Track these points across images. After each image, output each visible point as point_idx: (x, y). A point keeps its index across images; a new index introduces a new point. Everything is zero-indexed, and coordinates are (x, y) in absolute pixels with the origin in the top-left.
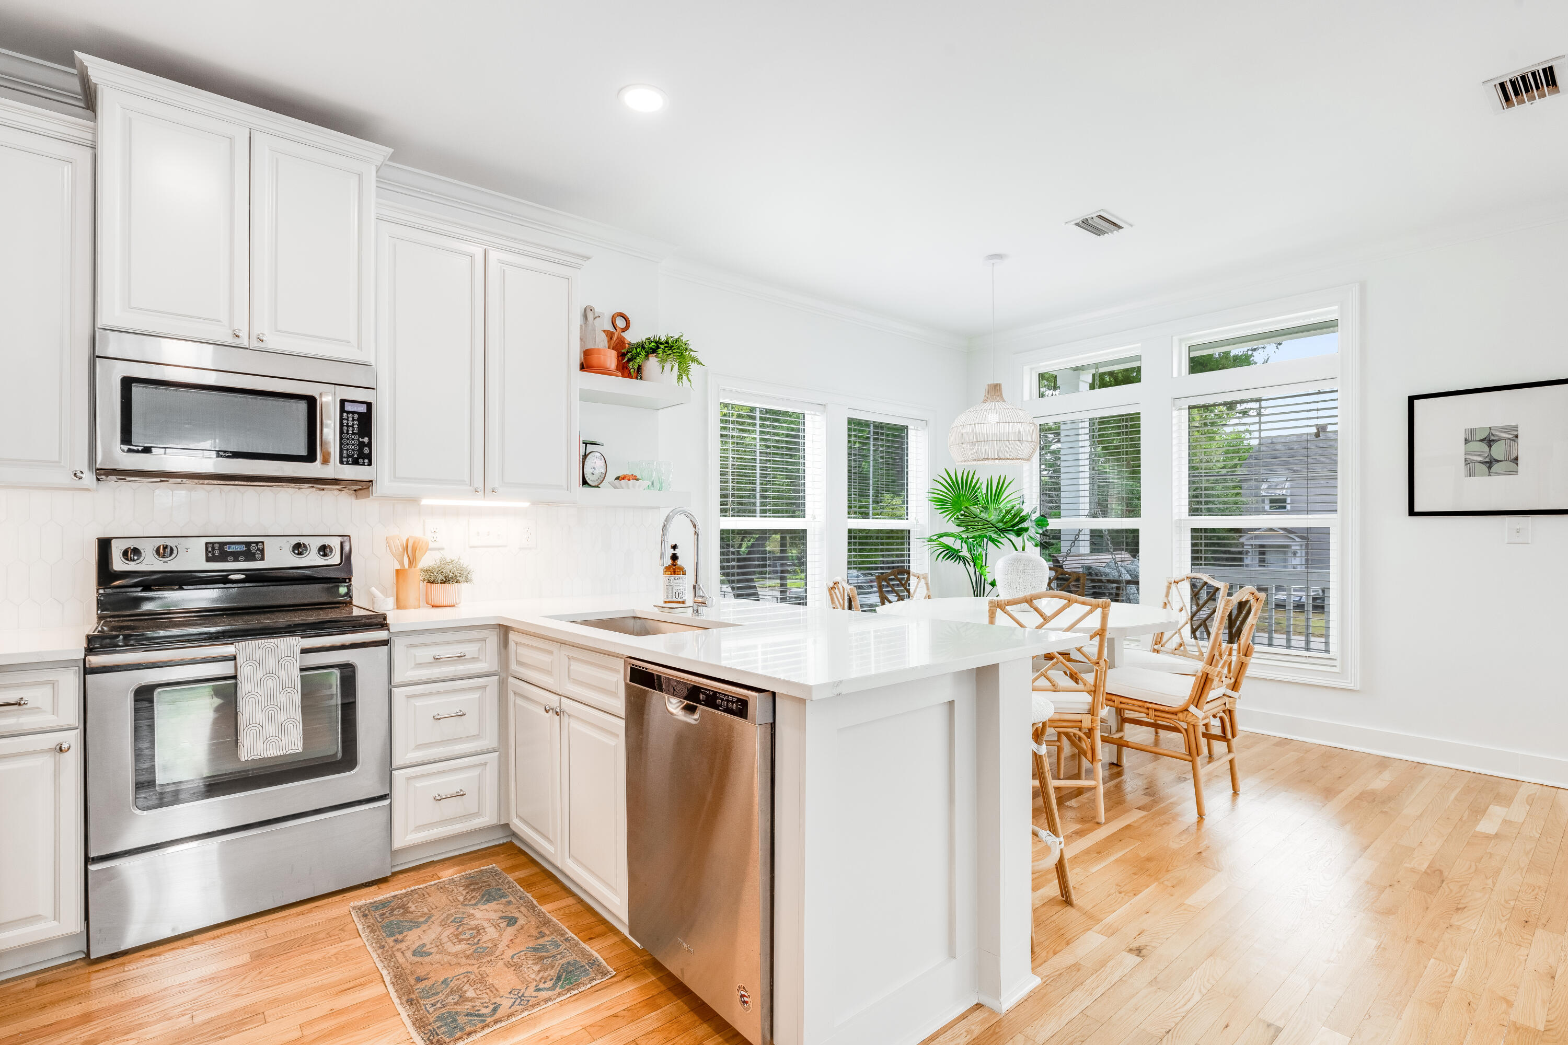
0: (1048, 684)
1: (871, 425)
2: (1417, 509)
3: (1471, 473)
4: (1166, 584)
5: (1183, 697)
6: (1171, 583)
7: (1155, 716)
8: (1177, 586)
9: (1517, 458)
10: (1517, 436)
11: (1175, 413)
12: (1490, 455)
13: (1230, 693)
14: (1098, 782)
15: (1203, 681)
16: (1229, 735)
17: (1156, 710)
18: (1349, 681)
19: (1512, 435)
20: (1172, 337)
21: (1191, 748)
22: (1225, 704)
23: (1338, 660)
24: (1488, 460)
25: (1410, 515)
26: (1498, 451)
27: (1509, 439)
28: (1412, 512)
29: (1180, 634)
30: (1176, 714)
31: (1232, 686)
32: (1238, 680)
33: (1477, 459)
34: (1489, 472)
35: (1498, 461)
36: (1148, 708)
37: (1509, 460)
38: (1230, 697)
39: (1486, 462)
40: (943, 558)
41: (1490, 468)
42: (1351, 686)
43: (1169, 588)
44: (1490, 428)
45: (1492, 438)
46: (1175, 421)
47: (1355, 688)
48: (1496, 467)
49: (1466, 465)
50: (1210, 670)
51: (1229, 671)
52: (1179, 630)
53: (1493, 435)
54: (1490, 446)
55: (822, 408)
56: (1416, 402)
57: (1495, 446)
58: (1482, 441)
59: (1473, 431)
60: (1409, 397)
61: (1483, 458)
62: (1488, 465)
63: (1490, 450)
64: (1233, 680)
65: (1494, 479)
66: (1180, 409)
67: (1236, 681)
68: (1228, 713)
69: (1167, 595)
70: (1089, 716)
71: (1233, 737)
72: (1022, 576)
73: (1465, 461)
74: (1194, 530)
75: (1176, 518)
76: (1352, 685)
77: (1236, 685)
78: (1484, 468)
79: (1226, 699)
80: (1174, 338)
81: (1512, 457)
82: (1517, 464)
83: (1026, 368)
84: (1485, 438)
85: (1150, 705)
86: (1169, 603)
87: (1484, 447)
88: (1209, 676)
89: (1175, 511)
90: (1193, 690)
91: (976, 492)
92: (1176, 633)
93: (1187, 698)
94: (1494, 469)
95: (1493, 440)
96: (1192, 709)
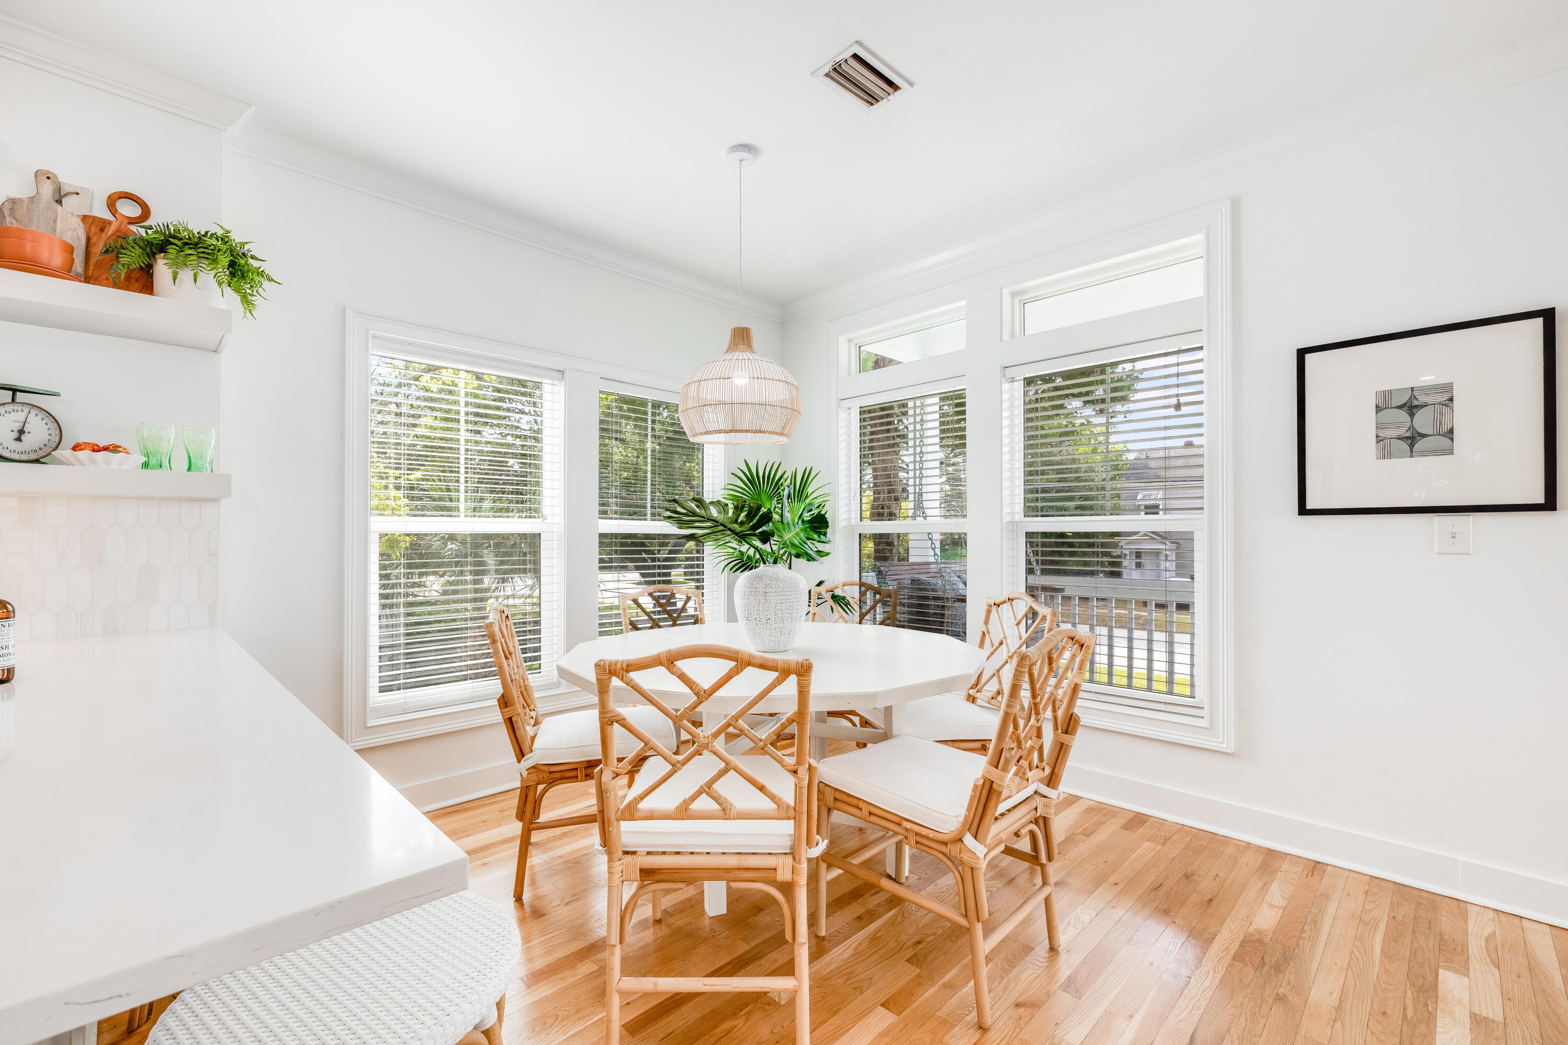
0: (712, 806)
1: (650, 404)
2: (1309, 506)
3: (1385, 453)
4: (985, 607)
5: (957, 816)
6: (991, 606)
7: (917, 842)
8: (997, 611)
9: (1451, 431)
10: (1451, 400)
11: (1006, 386)
12: (1412, 428)
13: (1044, 790)
14: (799, 981)
15: (985, 793)
16: (1043, 858)
17: (917, 834)
18: (1221, 741)
19: (1445, 397)
20: (1001, 289)
21: (968, 908)
22: (1036, 808)
23: (1206, 708)
24: (1408, 434)
25: (1300, 514)
26: (1423, 422)
27: (1440, 404)
28: (1303, 510)
29: (999, 677)
30: (946, 844)
31: (1048, 780)
32: (1056, 771)
33: (1394, 433)
34: (1412, 452)
35: (1423, 436)
36: (907, 830)
37: (1439, 435)
38: (1045, 797)
39: (1407, 438)
40: (731, 570)
41: (1412, 446)
42: (1223, 747)
43: (989, 612)
44: (1412, 389)
45: (1415, 403)
46: (1005, 397)
47: (1228, 751)
48: (1420, 445)
49: (1377, 442)
50: (995, 774)
51: (1041, 758)
52: (998, 671)
53: (1417, 399)
54: (1412, 415)
55: (559, 375)
56: (1308, 357)
57: (1420, 415)
58: (1400, 407)
59: (1387, 395)
60: (1298, 350)
61: (1402, 432)
62: (1410, 441)
63: (1412, 421)
64: (1048, 771)
65: (1419, 463)
66: (1013, 380)
67: (1053, 773)
68: (1041, 822)
69: (986, 622)
70: (789, 859)
71: (1050, 859)
72: (762, 601)
73: (1377, 436)
74: (1029, 535)
75: (1007, 519)
76: (1225, 745)
77: (1054, 776)
78: (1404, 446)
79: (1038, 800)
80: (1004, 291)
81: (1445, 428)
82: (1452, 439)
83: (843, 340)
84: (1406, 404)
85: (909, 826)
86: (988, 632)
87: (1403, 416)
88: (994, 785)
89: (1006, 510)
90: (969, 809)
91: (779, 488)
92: (994, 675)
93: (962, 819)
94: (1417, 447)
95: (1417, 406)
96: (969, 839)
